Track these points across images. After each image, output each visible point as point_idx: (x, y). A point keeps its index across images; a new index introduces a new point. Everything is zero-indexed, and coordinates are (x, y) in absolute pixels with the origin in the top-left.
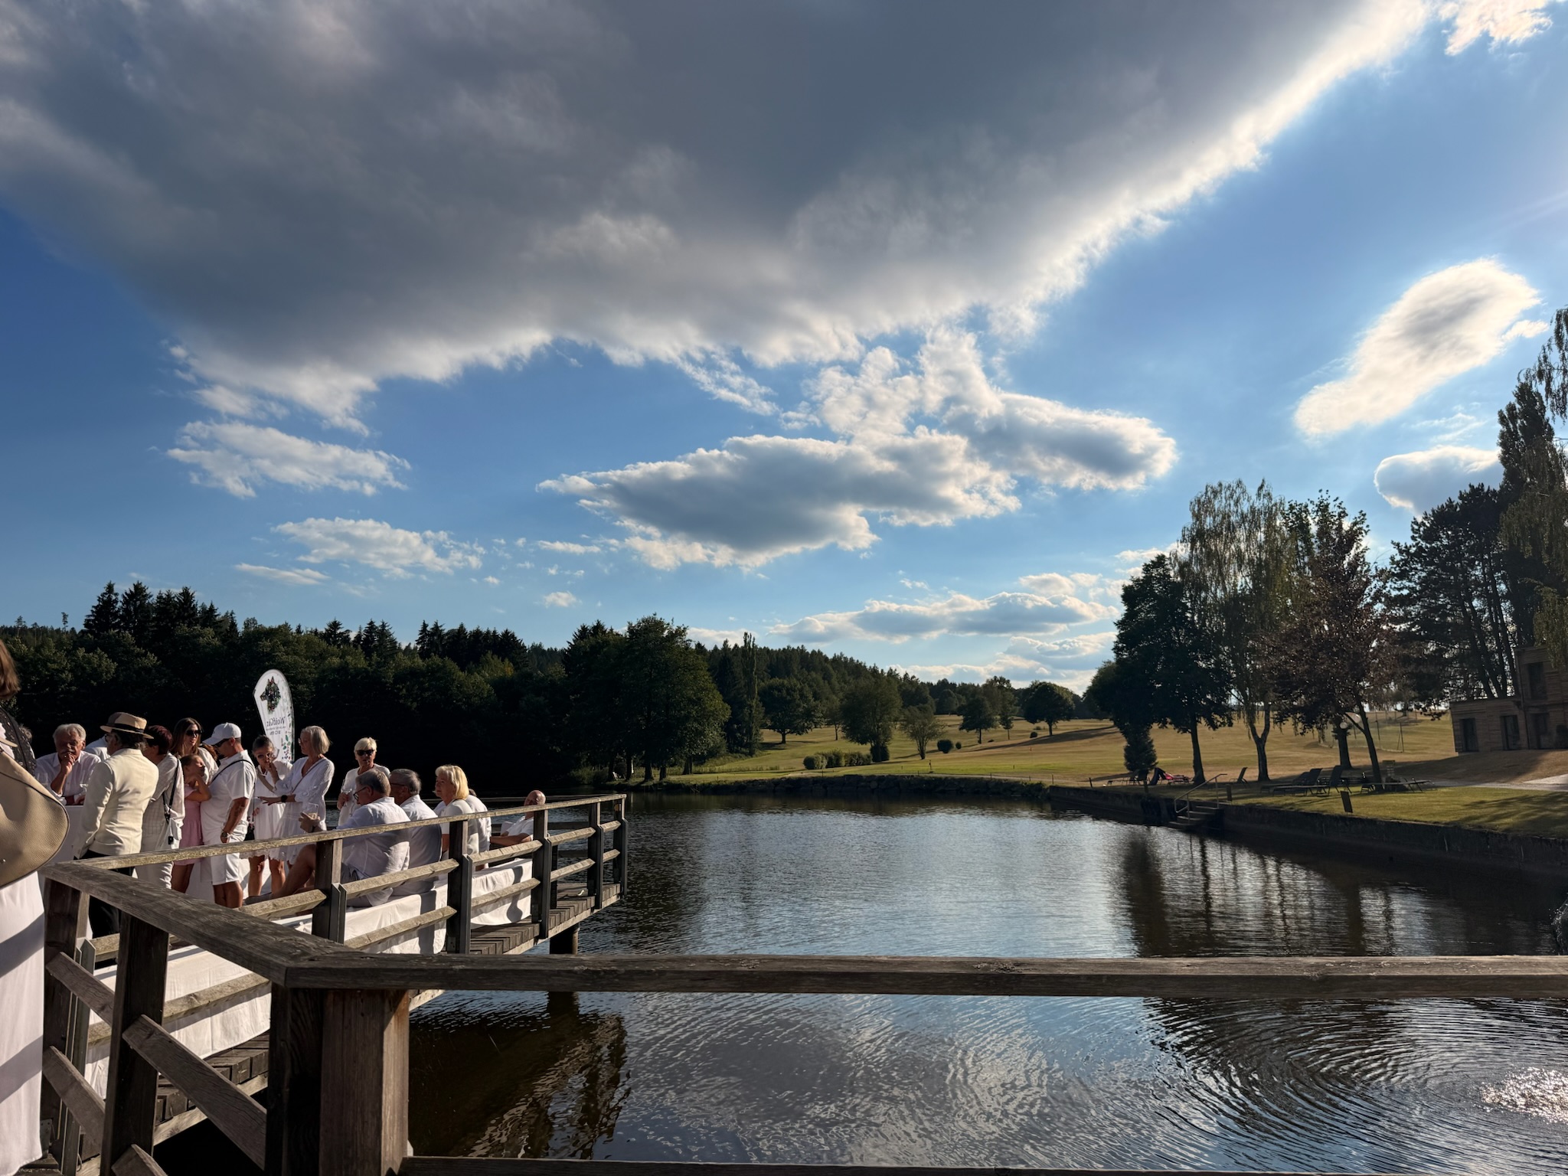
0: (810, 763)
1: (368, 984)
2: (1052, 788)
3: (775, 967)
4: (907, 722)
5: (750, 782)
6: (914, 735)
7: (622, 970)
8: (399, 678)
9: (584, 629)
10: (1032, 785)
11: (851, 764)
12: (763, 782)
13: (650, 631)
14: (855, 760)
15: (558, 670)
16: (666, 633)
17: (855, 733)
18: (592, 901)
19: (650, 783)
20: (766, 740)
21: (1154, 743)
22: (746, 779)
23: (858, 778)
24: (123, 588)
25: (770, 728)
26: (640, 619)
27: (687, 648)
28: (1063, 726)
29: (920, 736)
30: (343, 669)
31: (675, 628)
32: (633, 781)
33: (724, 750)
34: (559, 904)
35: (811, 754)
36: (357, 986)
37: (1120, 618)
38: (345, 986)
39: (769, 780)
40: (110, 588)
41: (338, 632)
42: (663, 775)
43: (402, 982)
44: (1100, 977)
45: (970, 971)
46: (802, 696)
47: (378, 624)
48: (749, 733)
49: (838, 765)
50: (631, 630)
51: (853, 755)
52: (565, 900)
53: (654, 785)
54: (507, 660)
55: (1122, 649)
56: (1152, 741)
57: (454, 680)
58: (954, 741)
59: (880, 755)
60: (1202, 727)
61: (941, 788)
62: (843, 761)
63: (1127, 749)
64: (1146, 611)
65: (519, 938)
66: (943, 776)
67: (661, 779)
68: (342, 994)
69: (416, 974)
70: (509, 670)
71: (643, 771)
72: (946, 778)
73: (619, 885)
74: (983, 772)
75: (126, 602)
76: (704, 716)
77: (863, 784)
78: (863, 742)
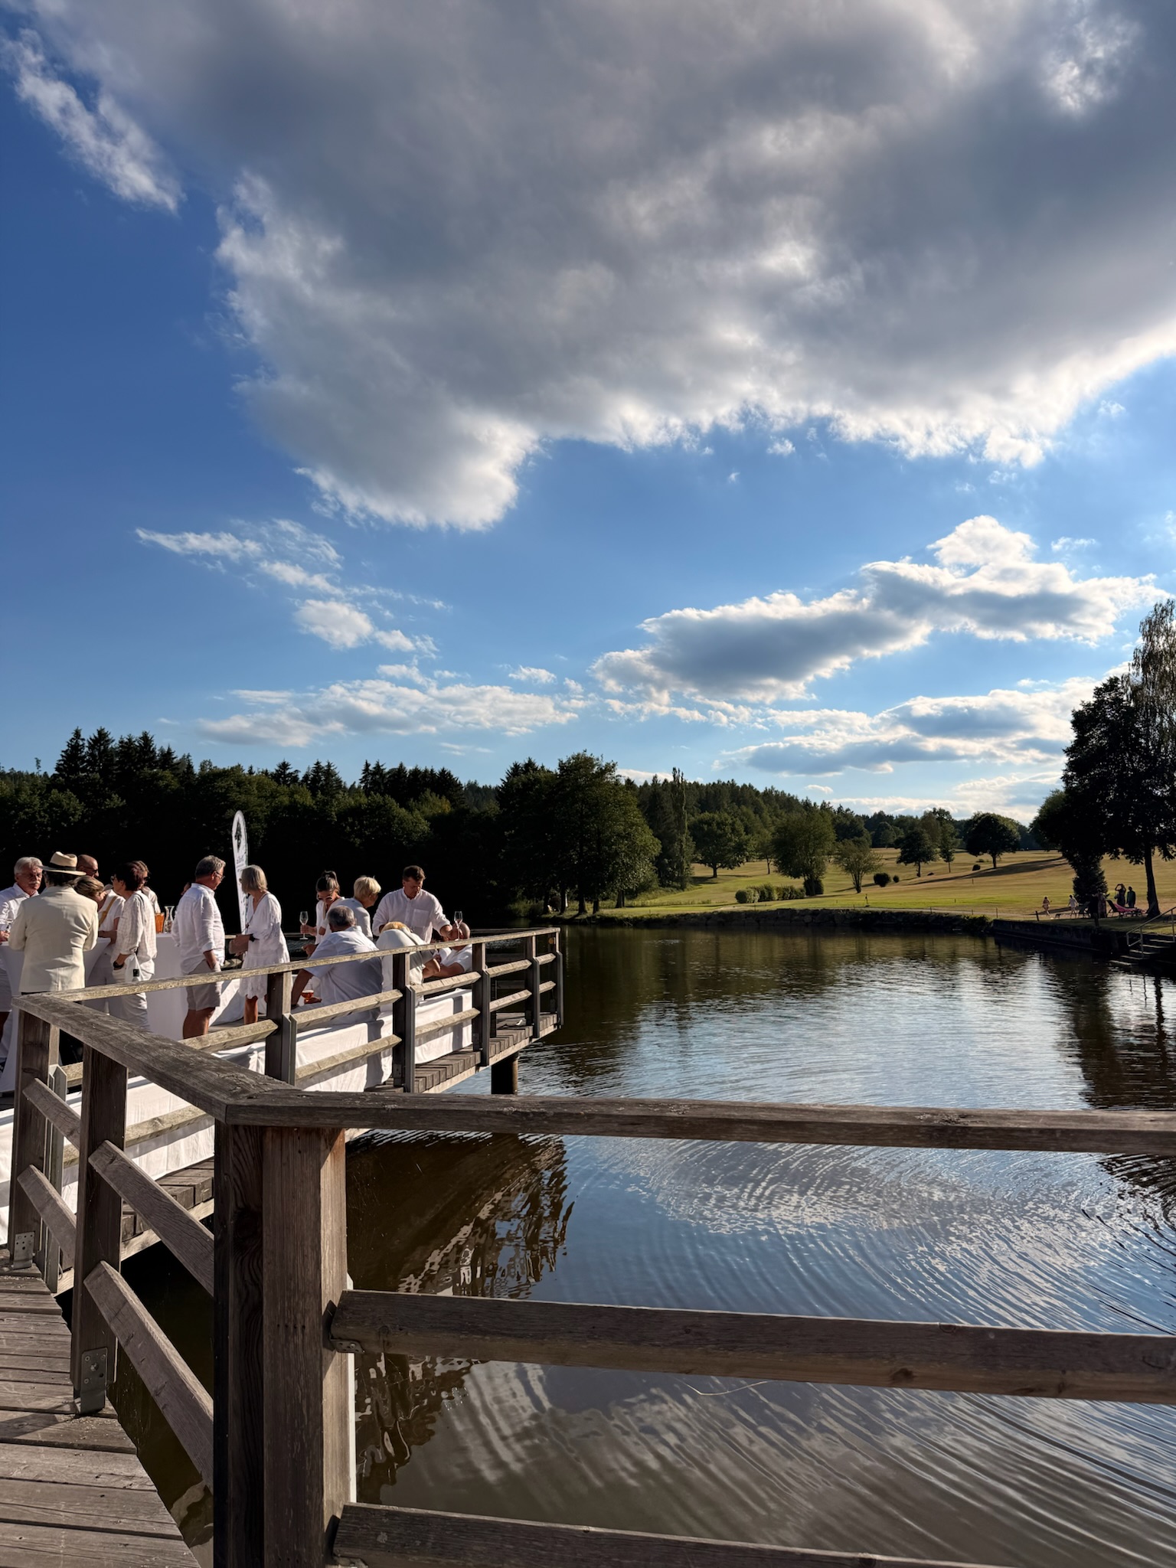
0: (741, 897)
1: (304, 1122)
2: (996, 922)
3: (706, 1113)
4: (842, 856)
5: (682, 915)
6: (849, 869)
7: (551, 1112)
8: (342, 815)
9: (516, 766)
10: (975, 919)
11: (783, 898)
12: (695, 916)
13: (581, 767)
14: (787, 894)
15: (492, 807)
16: (595, 769)
17: (787, 866)
18: (529, 1030)
19: (584, 916)
20: (698, 874)
21: (1105, 875)
22: (677, 912)
23: (792, 912)
24: (88, 734)
25: (701, 862)
26: (570, 756)
27: (617, 783)
28: (1007, 858)
29: (855, 869)
30: (293, 807)
31: (604, 764)
32: (567, 915)
33: (655, 885)
34: (499, 1033)
35: (742, 888)
36: (293, 1124)
37: (1070, 745)
38: (282, 1124)
39: (701, 914)
40: (77, 734)
41: (288, 772)
42: (596, 908)
43: (337, 1121)
44: (1053, 1131)
45: (912, 1123)
46: (733, 830)
47: (324, 764)
48: (680, 867)
49: (770, 899)
50: (562, 766)
51: (787, 890)
52: (505, 1029)
53: (588, 918)
54: (444, 798)
55: (1072, 777)
56: (1103, 872)
57: (394, 817)
58: (891, 875)
59: (813, 888)
60: (1157, 854)
61: (878, 922)
62: (776, 896)
63: (1076, 882)
64: (1097, 736)
65: (461, 1065)
66: (880, 910)
67: (594, 912)
68: (280, 1131)
69: (350, 1113)
70: (445, 806)
71: (576, 904)
72: (883, 912)
73: (555, 1016)
74: (923, 906)
75: (91, 747)
76: (634, 851)
77: (796, 918)
78: (796, 875)
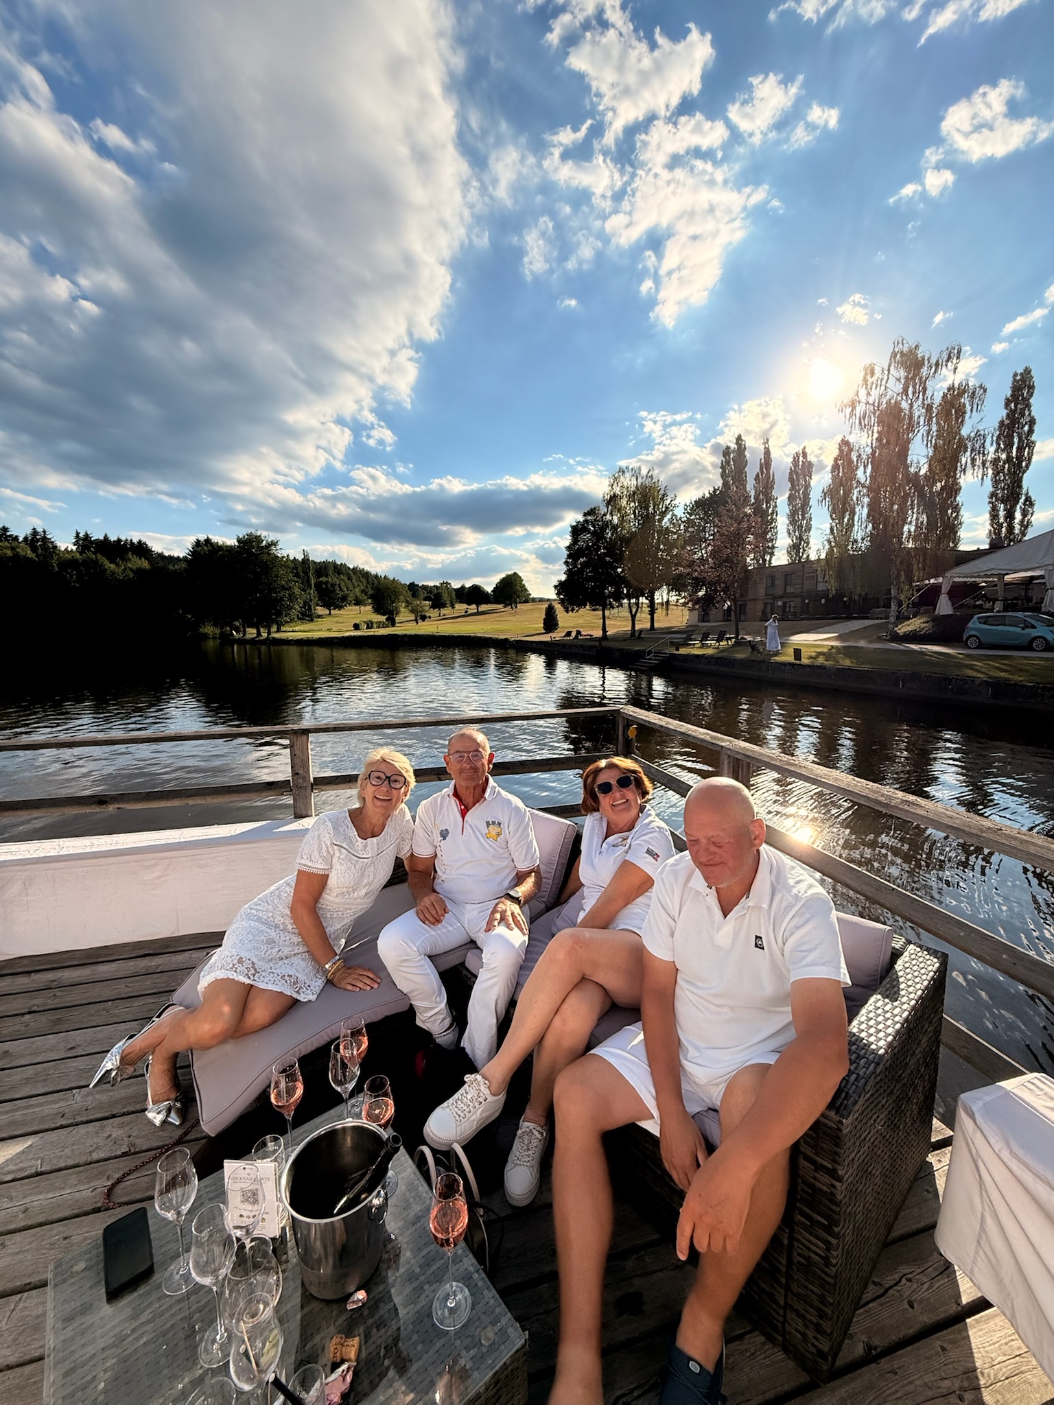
0: (356, 627)
4: (408, 604)
6: (412, 611)
8: (63, 566)
9: (198, 542)
10: (501, 640)
11: (378, 627)
13: (253, 542)
14: (381, 625)
16: (264, 543)
19: (261, 638)
25: (322, 606)
26: (245, 534)
29: (416, 612)
31: (269, 542)
32: (248, 637)
33: (298, 618)
35: (357, 622)
37: (568, 545)
41: (8, 533)
46: (340, 588)
47: (40, 530)
48: (310, 609)
49: (372, 628)
50: (239, 540)
51: (379, 623)
53: (264, 640)
54: (143, 559)
59: (392, 622)
60: (607, 606)
62: (375, 626)
64: (583, 540)
67: (268, 635)
71: (255, 631)
74: (469, 632)
78: (383, 614)
